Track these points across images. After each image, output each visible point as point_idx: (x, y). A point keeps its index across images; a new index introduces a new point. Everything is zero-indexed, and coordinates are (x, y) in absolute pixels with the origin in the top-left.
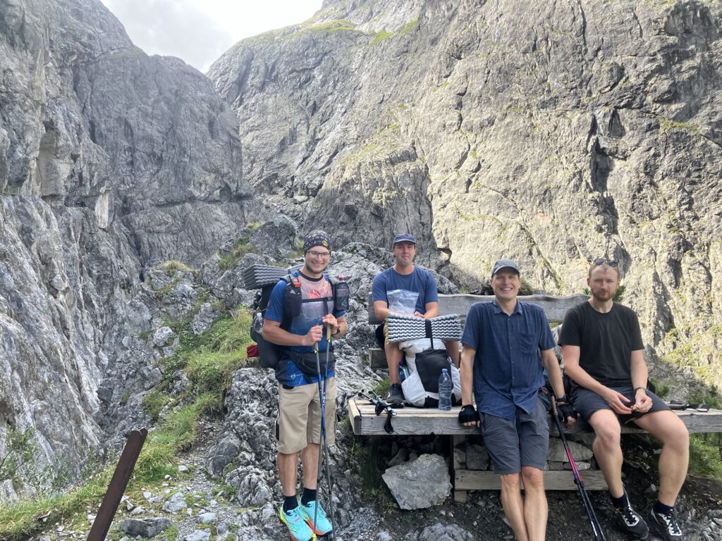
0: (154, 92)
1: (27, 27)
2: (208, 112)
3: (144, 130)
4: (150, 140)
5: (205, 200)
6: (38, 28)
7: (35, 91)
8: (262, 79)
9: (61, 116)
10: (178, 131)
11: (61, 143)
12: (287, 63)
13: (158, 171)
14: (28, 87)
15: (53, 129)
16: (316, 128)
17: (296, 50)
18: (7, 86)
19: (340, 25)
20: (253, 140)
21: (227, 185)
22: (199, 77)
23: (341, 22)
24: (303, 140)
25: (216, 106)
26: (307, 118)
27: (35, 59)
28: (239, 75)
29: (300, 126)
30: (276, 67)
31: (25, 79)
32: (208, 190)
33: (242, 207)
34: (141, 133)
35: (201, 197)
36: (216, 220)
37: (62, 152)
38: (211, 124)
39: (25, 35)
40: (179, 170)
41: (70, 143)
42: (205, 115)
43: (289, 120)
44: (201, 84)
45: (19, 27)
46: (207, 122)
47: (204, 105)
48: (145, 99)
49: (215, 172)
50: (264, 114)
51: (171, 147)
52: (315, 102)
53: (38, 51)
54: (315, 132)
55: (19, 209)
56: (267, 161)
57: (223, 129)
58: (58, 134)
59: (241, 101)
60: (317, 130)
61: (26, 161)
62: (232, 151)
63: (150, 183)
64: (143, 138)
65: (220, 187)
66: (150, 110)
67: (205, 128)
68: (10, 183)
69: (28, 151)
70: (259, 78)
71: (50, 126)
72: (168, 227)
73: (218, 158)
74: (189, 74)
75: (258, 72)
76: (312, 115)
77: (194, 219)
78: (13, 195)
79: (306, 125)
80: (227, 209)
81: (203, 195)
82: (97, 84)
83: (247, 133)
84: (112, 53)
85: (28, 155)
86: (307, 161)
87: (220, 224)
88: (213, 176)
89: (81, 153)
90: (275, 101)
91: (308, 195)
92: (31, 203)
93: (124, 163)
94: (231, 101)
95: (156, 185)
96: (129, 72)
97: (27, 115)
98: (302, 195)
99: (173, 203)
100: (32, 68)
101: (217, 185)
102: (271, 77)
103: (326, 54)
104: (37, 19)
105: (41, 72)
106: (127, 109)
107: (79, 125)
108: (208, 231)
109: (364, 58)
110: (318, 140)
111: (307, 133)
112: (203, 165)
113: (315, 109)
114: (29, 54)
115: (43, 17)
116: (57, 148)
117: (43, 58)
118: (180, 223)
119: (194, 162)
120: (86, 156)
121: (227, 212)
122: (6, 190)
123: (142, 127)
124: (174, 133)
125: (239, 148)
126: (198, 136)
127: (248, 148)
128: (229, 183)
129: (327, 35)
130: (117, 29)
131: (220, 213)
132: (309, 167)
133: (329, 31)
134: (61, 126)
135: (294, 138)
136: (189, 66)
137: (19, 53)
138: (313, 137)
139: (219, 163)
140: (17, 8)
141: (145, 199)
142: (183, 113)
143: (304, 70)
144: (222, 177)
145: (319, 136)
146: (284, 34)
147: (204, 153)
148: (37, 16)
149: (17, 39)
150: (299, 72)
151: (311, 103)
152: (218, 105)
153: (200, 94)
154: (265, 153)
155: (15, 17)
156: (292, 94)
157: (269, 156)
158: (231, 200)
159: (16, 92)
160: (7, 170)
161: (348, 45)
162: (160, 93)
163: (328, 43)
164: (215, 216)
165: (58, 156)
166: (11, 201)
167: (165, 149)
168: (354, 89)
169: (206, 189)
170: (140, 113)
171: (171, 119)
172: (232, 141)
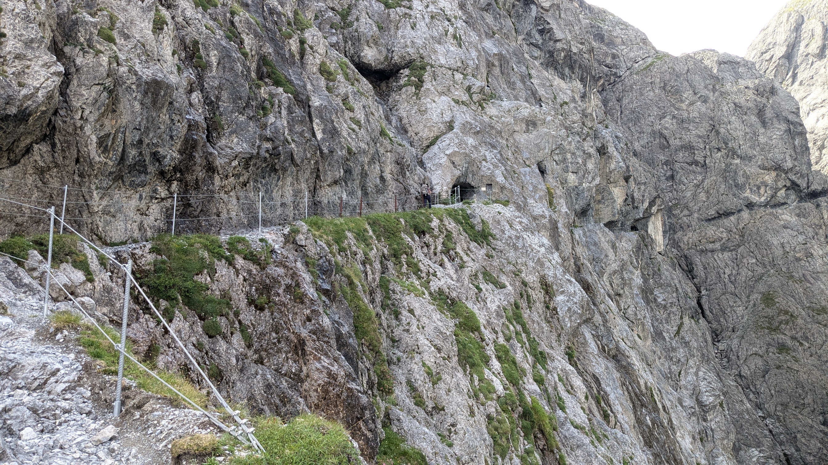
1: (574, 57)
2: (755, 100)
3: (680, 138)
4: (689, 148)
5: (767, 205)
7: (588, 118)
8: (820, 43)
9: (610, 139)
10: (722, 130)
11: (613, 166)
13: (703, 181)
15: (605, 153)
18: (565, 119)
20: (818, 120)
21: (793, 183)
22: (738, 63)
25: (764, 90)
27: (584, 87)
28: (788, 46)
31: (578, 109)
32: (769, 192)
33: (818, 206)
34: (678, 142)
35: (761, 203)
37: (615, 175)
38: (761, 114)
39: (574, 65)
40: (729, 174)
41: (622, 164)
42: (752, 105)
44: (742, 69)
45: (567, 59)
46: (755, 111)
48: (678, 105)
49: (776, 169)
51: (716, 150)
53: (587, 77)
55: (588, 240)
57: (778, 116)
58: (610, 157)
59: (794, 76)
61: (590, 190)
62: (793, 139)
63: (695, 195)
64: (682, 147)
65: (785, 186)
66: (685, 114)
67: (754, 119)
68: (576, 215)
70: (817, 41)
71: (602, 151)
72: (724, 244)
73: (777, 151)
74: (725, 63)
75: (813, 35)
77: (755, 230)
78: (582, 227)
80: (797, 211)
81: (763, 199)
83: (808, 114)
84: (636, 65)
85: (590, 183)
87: (791, 232)
88: (774, 174)
89: (632, 173)
92: (598, 232)
93: (664, 178)
94: (780, 81)
95: (703, 196)
96: (658, 80)
99: (727, 214)
100: (583, 96)
101: (780, 184)
104: (582, 47)
105: (590, 98)
107: (627, 145)
108: (775, 243)
112: (759, 163)
114: (579, 83)
115: (587, 44)
116: (610, 172)
117: (591, 84)
118: (737, 237)
119: (747, 162)
120: (635, 176)
121: (798, 215)
122: (574, 222)
123: (678, 136)
124: (718, 133)
125: (802, 134)
126: (748, 130)
127: (813, 133)
128: (796, 180)
131: (789, 218)
134: (611, 149)
136: (725, 54)
137: (570, 84)
139: (780, 157)
141: (691, 214)
142: (724, 109)
144: (786, 173)
147: (758, 148)
148: (582, 44)
149: (567, 71)
152: (768, 88)
158: (801, 199)
160: (573, 202)
162: (695, 93)
164: (782, 223)
165: (612, 180)
167: (709, 154)
169: (766, 192)
170: (675, 121)
171: (712, 119)
172: (791, 127)
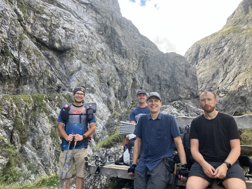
0: (166, 65)
1: (127, 52)
2: (185, 68)
3: (164, 77)
4: (166, 80)
5: (185, 99)
6: (130, 51)
7: (130, 70)
8: (204, 54)
9: (137, 76)
10: (175, 76)
11: (137, 84)
12: (213, 47)
13: (169, 90)
14: (128, 69)
15: (135, 80)
16: (227, 68)
17: (217, 41)
18: (122, 70)
20: (202, 76)
21: (192, 93)
22: (181, 57)
23: (234, 27)
24: (222, 74)
25: (187, 66)
26: (223, 65)
27: (129, 60)
28: (196, 54)
29: (220, 68)
30: (209, 49)
31: (127, 67)
32: (186, 95)
34: (163, 79)
35: (184, 98)
37: (138, 87)
38: (186, 72)
39: (127, 54)
40: (176, 89)
41: (140, 84)
42: (184, 70)
43: (216, 67)
44: (182, 59)
45: (125, 52)
46: (184, 72)
47: (183, 66)
48: (163, 68)
49: (188, 89)
50: (205, 66)
51: (173, 82)
52: (226, 59)
53: (130, 58)
54: (226, 70)
55: (126, 105)
56: (208, 83)
57: (190, 74)
58: (136, 82)
59: (197, 63)
61: (127, 91)
62: (194, 80)
63: (166, 94)
64: (164, 80)
65: (190, 94)
66: (165, 71)
67: (184, 74)
68: (123, 98)
69: (128, 87)
71: (134, 80)
73: (189, 83)
74: (178, 57)
75: (202, 52)
76: (225, 63)
78: (124, 101)
79: (222, 68)
80: (193, 101)
81: (184, 97)
82: (149, 65)
83: (200, 74)
84: (153, 55)
85: (128, 89)
86: (224, 81)
88: (187, 90)
89: (143, 87)
90: (210, 61)
91: (225, 94)
92: (129, 103)
93: (158, 89)
94: (193, 63)
95: (168, 95)
96: (159, 60)
97: (127, 77)
98: (222, 94)
100: (129, 63)
101: (189, 93)
102: (207, 52)
103: (229, 40)
104: (130, 49)
105: (131, 64)
106: (158, 71)
107: (143, 78)
109: (246, 38)
110: (228, 72)
111: (223, 70)
112: (184, 87)
113: (226, 61)
114: (128, 59)
115: (131, 48)
116: (136, 86)
117: (132, 60)
119: (181, 86)
120: (145, 88)
122: (122, 100)
123: (163, 76)
124: (173, 77)
125: (196, 79)
126: (182, 77)
127: (200, 79)
128: (193, 92)
129: (229, 33)
130: (155, 47)
132: (225, 83)
134: (137, 79)
135: (218, 73)
136: (178, 54)
137: (125, 60)
138: (226, 72)
139: (189, 85)
140: (124, 47)
141: (165, 100)
142: (176, 70)
143: (220, 48)
144: (191, 90)
146: (212, 37)
147: (184, 82)
148: (130, 48)
149: (125, 56)
151: (224, 59)
152: (188, 65)
153: (182, 63)
154: (207, 80)
155: (124, 49)
156: (216, 57)
157: (209, 81)
158: (194, 98)
159: (124, 71)
160: (122, 94)
161: (238, 35)
162: (168, 65)
163: (230, 36)
165: (137, 88)
166: (123, 103)
167: (171, 82)
168: (243, 51)
170: (162, 72)
171: (172, 72)
172: (194, 77)
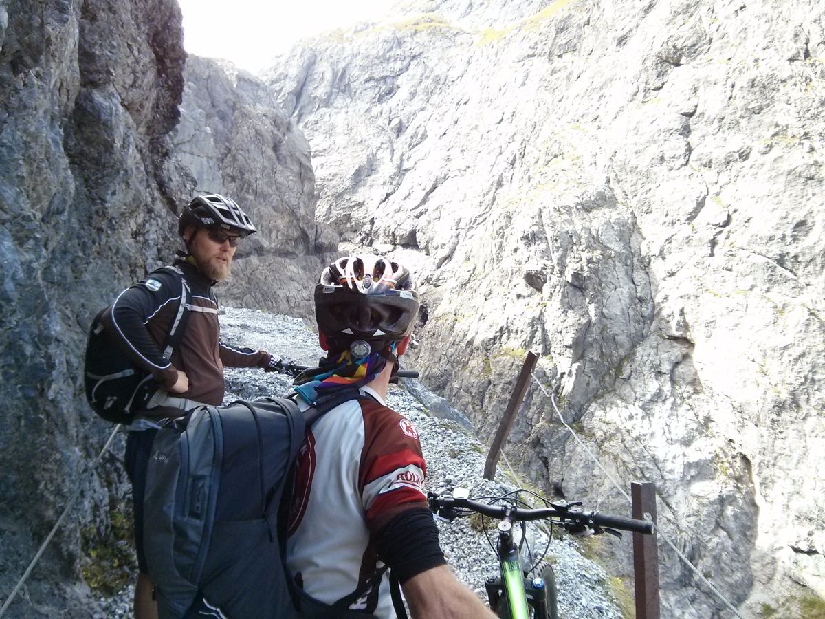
2: (272, 132)
5: (276, 252)
8: (328, 89)
10: (239, 157)
12: (364, 68)
16: (403, 155)
17: (374, 52)
19: (432, 21)
21: (303, 232)
22: (258, 85)
23: (431, 15)
24: (386, 169)
25: (282, 123)
26: (391, 142)
28: (298, 82)
29: (381, 150)
30: (347, 73)
32: (280, 238)
33: (323, 262)
35: (271, 248)
36: (291, 279)
38: (277, 148)
42: (270, 136)
43: (367, 143)
44: (261, 93)
46: (271, 145)
47: (268, 122)
49: (288, 214)
50: (331, 135)
51: (230, 179)
52: (401, 122)
54: (402, 160)
56: (337, 197)
57: (292, 155)
59: (301, 117)
60: (405, 157)
62: (303, 184)
67: (271, 152)
70: (325, 87)
72: (229, 289)
73: (293, 194)
75: (323, 79)
76: (398, 137)
77: (262, 279)
79: (389, 150)
80: (304, 264)
81: (273, 245)
86: (390, 198)
87: (297, 285)
88: (286, 218)
90: (346, 118)
91: (395, 244)
98: (385, 243)
101: (291, 231)
102: (342, 84)
103: (414, 57)
108: (282, 295)
109: (469, 63)
110: (406, 170)
111: (391, 160)
112: (274, 204)
113: (400, 130)
118: (243, 283)
119: (262, 201)
121: (304, 268)
124: (234, 159)
126: (266, 164)
128: (306, 229)
129: (416, 32)
131: (295, 270)
132: (396, 207)
133: (418, 27)
135: (373, 168)
138: (400, 167)
139: (294, 202)
142: (244, 133)
143: (384, 78)
144: (298, 220)
145: (406, 165)
146: (356, 32)
147: (274, 187)
150: (377, 80)
151: (395, 122)
152: (284, 122)
153: (260, 108)
154: (334, 187)
156: (368, 110)
157: (340, 190)
158: (308, 252)
161: (445, 46)
162: (213, 106)
163: (417, 43)
164: (289, 274)
168: (457, 104)
169: (277, 237)
171: (228, 141)
172: (302, 170)
